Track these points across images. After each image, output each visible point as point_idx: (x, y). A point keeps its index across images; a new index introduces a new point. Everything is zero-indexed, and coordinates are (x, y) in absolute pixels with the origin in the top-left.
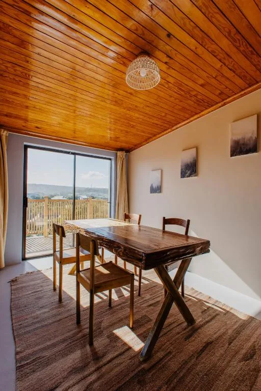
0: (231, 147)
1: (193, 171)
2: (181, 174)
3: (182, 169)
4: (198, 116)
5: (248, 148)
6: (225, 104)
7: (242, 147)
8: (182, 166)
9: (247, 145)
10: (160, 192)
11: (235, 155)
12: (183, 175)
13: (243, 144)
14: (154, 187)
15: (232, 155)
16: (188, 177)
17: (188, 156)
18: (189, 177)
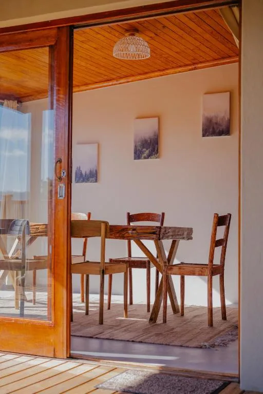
0: (203, 125)
1: (153, 150)
2: (135, 153)
3: (136, 146)
4: (161, 73)
5: (221, 129)
6: (195, 69)
7: (215, 126)
8: (135, 142)
9: (220, 125)
10: (96, 181)
11: (208, 136)
12: (138, 155)
13: (216, 123)
14: (84, 173)
15: (204, 136)
16: (145, 158)
17: (146, 128)
18: (148, 158)
